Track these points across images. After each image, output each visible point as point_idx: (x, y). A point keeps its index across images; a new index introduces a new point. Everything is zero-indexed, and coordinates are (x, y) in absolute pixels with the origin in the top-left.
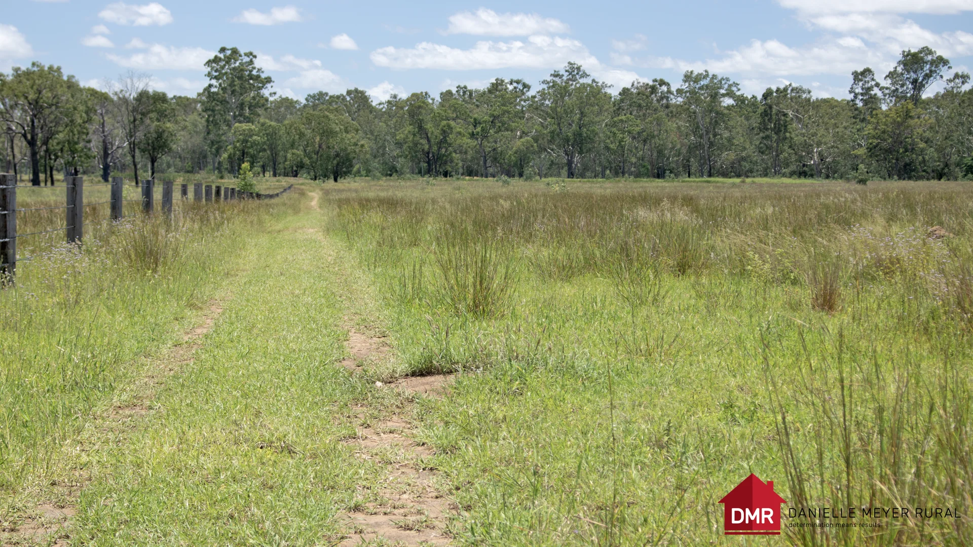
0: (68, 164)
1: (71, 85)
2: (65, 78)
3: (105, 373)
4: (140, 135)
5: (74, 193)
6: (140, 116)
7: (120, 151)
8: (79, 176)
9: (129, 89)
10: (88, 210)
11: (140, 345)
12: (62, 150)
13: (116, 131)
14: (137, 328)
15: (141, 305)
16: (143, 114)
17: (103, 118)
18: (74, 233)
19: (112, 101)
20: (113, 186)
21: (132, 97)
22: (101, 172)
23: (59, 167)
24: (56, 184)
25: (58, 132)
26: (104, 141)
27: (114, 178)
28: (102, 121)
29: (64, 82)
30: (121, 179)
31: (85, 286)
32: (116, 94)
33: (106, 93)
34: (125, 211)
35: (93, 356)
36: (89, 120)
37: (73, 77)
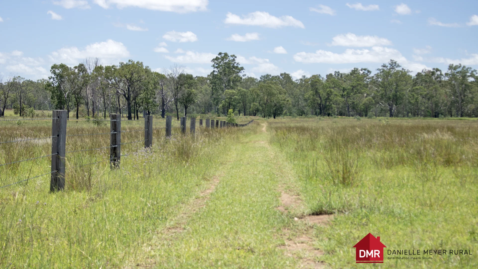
0: (145, 109)
1: (147, 71)
2: (144, 68)
3: (163, 211)
4: (179, 95)
5: (148, 123)
6: (180, 86)
7: (170, 103)
8: (150, 115)
9: (175, 73)
10: (155, 132)
11: (180, 198)
12: (142, 102)
13: (168, 93)
14: (178, 189)
15: (180, 178)
16: (181, 85)
17: (162, 87)
18: (148, 143)
19: (167, 78)
20: (167, 120)
21: (176, 77)
22: (161, 113)
23: (141, 110)
24: (139, 118)
25: (140, 94)
26: (162, 98)
27: (167, 117)
28: (162, 88)
29: (144, 69)
30: (171, 117)
31: (153, 169)
32: (168, 75)
33: (164, 75)
34: (172, 132)
35: (157, 203)
36: (156, 88)
37: (148, 67)
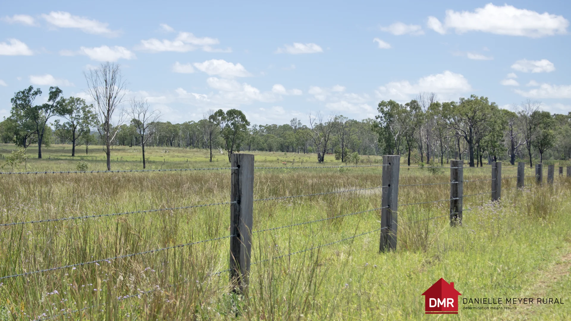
0: (491, 154)
1: (493, 108)
2: (490, 104)
3: (516, 279)
4: (533, 137)
5: (496, 171)
6: (534, 126)
7: (521, 147)
8: (497, 161)
9: (528, 110)
10: (504, 181)
11: (536, 262)
12: (487, 147)
13: (519, 135)
14: (534, 252)
15: (536, 238)
16: (535, 125)
17: (512, 127)
18: (495, 196)
19: (517, 117)
20: (519, 168)
21: (529, 115)
22: (510, 159)
23: (485, 156)
24: (483, 165)
25: (485, 136)
26: (512, 141)
27: (520, 164)
28: (511, 129)
29: (489, 106)
30: (524, 164)
31: (503, 227)
32: (519, 113)
33: (514, 113)
34: (526, 183)
35: (509, 269)
36: (504, 129)
37: (494, 103)
